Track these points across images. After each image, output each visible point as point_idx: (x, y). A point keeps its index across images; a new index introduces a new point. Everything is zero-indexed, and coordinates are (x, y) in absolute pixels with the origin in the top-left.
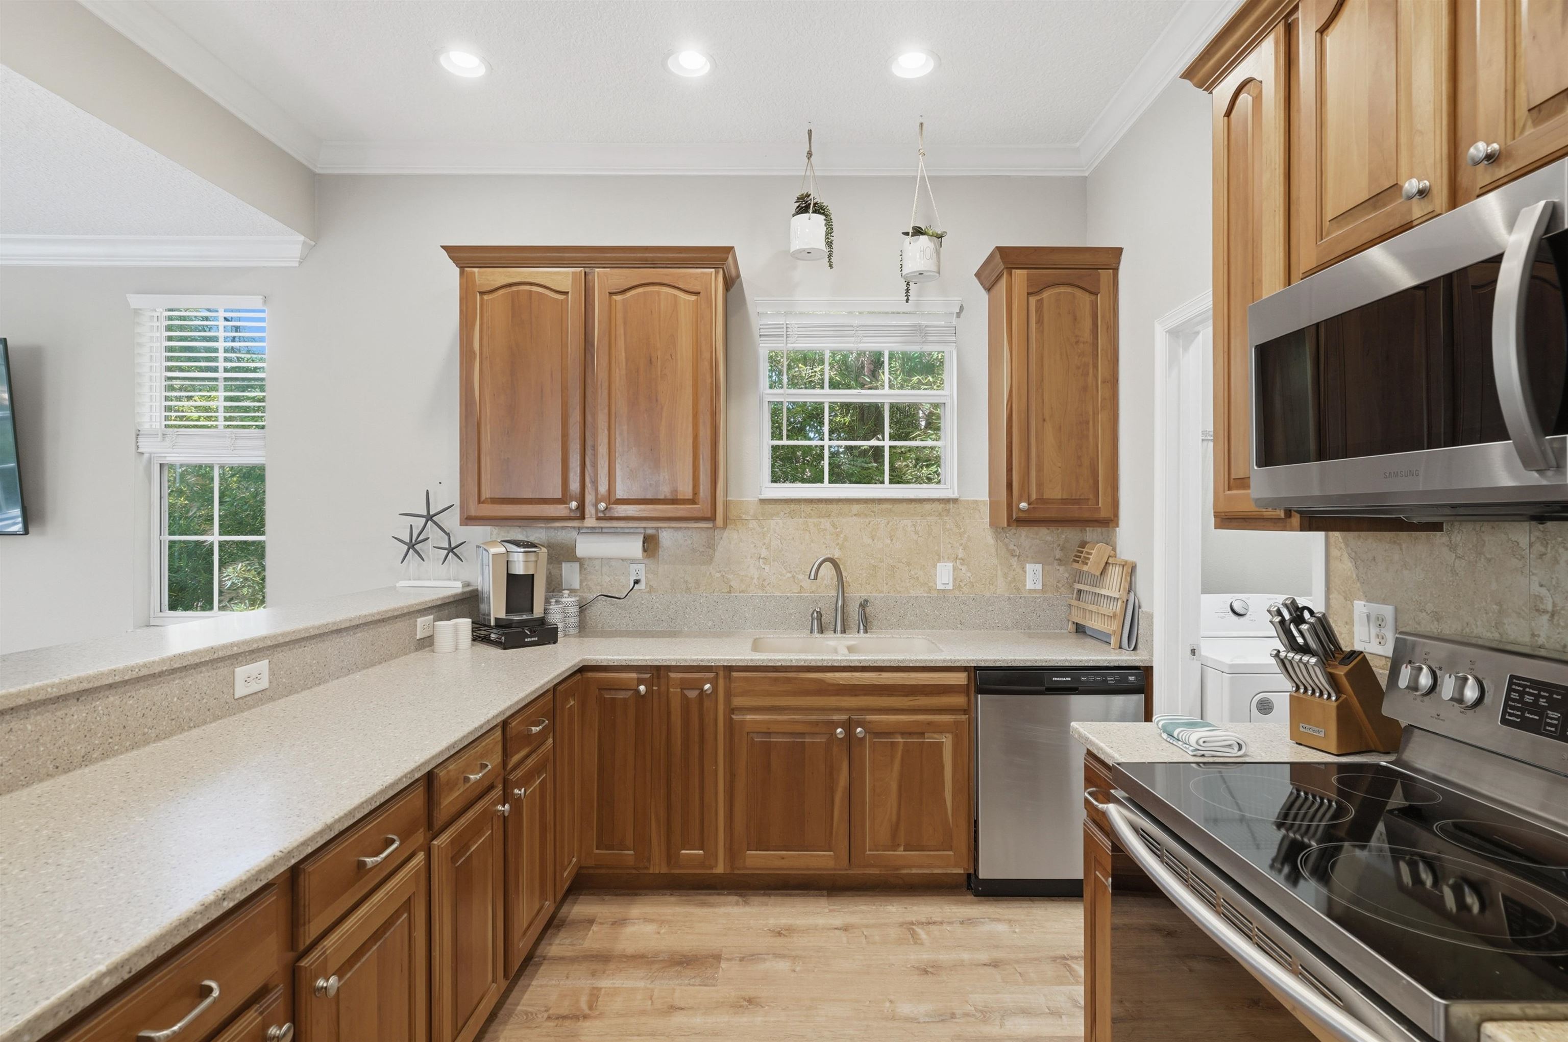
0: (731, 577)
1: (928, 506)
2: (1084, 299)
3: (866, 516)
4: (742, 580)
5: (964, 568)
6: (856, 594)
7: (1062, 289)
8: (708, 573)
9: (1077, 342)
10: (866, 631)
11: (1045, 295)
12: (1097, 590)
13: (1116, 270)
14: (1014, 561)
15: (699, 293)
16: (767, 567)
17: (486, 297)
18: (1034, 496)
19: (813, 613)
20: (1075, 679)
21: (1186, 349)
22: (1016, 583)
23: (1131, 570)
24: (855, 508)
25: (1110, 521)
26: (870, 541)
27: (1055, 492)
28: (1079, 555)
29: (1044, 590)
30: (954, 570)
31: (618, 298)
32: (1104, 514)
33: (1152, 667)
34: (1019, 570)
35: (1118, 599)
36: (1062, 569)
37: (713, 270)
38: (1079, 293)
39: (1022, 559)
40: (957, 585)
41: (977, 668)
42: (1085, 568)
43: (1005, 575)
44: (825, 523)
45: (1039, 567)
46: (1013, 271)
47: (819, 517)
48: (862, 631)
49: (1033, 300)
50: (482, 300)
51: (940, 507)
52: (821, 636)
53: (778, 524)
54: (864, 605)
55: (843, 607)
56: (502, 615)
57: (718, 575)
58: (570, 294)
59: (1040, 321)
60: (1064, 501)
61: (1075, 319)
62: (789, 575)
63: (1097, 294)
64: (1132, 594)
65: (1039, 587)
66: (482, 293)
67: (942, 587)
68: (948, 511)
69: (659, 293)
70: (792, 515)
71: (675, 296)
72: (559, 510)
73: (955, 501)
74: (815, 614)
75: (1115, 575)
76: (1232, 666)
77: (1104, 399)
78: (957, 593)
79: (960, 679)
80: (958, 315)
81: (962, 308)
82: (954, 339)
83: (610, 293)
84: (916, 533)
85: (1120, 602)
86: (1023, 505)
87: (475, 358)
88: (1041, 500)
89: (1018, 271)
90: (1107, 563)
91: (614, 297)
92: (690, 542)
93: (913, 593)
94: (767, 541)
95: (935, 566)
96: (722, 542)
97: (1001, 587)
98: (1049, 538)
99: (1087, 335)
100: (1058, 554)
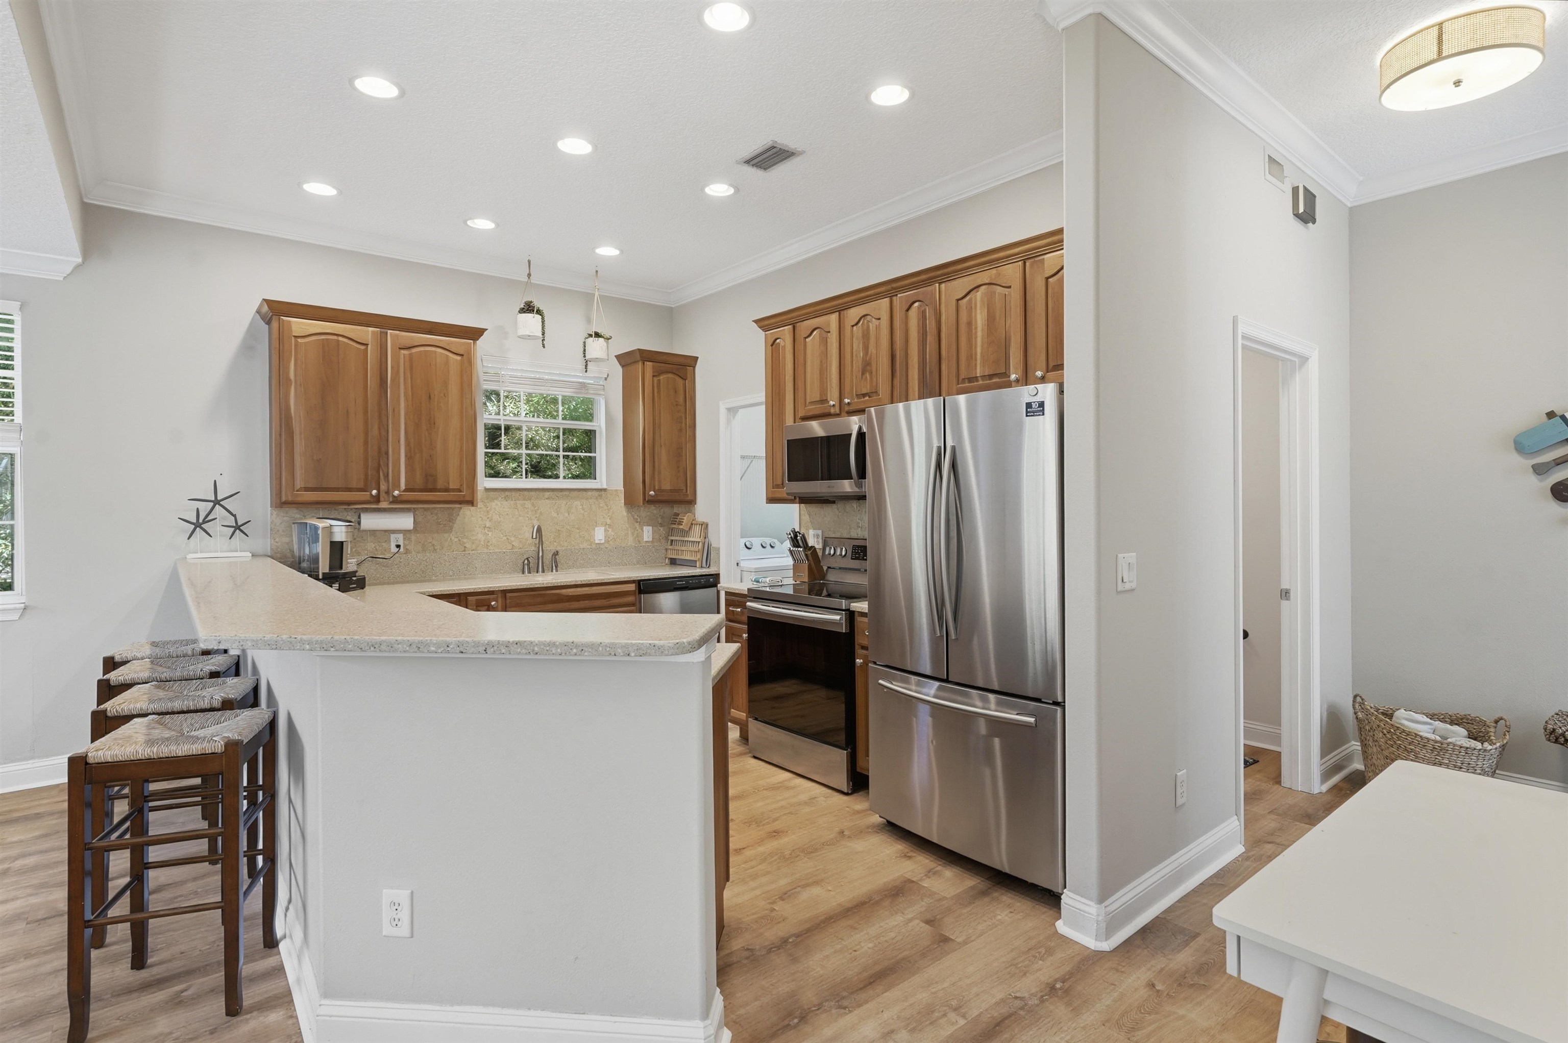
0: (465, 540)
1: (590, 493)
2: (680, 382)
3: (553, 499)
4: (473, 543)
5: (610, 530)
6: (550, 546)
7: (670, 375)
8: (449, 539)
9: (677, 405)
10: (557, 571)
11: (661, 378)
12: (686, 539)
13: (694, 367)
14: (637, 525)
15: (462, 355)
16: (490, 534)
17: (299, 340)
18: (657, 488)
19: (524, 561)
20: (687, 582)
21: (734, 418)
22: (638, 538)
23: (705, 526)
24: (547, 494)
25: (692, 502)
26: (555, 515)
27: (667, 486)
28: (675, 519)
29: (652, 542)
30: (605, 531)
31: (406, 352)
32: (690, 498)
33: (719, 574)
34: (640, 530)
35: (699, 542)
36: (661, 529)
37: (472, 341)
38: (678, 379)
39: (642, 524)
40: (607, 541)
41: (639, 581)
42: (681, 527)
43: (633, 534)
44: (528, 504)
45: (650, 528)
46: (645, 362)
47: (524, 500)
48: (554, 571)
49: (656, 379)
50: (296, 342)
51: (596, 494)
52: (530, 575)
53: (499, 505)
54: (556, 553)
55: (542, 556)
56: (327, 571)
57: (456, 540)
58: (369, 346)
59: (659, 391)
60: (671, 491)
61: (676, 392)
62: (505, 538)
63: (686, 380)
64: (707, 540)
65: (651, 540)
66: (295, 337)
67: (598, 542)
68: (601, 496)
69: (435, 352)
70: (506, 498)
71: (447, 356)
72: (364, 496)
73: (605, 490)
74: (526, 561)
75: (697, 529)
76: (756, 568)
77: (690, 436)
78: (607, 545)
79: (632, 587)
80: (606, 379)
81: (608, 375)
82: (603, 393)
83: (399, 348)
84: (583, 509)
85: (700, 544)
86: (652, 493)
87: (291, 384)
88: (660, 490)
89: (648, 363)
90: (692, 524)
91: (402, 351)
92: (436, 518)
93: (582, 546)
94: (490, 516)
95: (594, 529)
96: (458, 518)
97: (630, 541)
98: (655, 511)
99: (681, 400)
100: (660, 520)
